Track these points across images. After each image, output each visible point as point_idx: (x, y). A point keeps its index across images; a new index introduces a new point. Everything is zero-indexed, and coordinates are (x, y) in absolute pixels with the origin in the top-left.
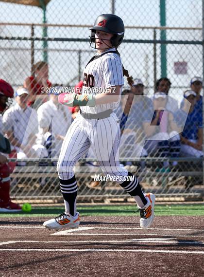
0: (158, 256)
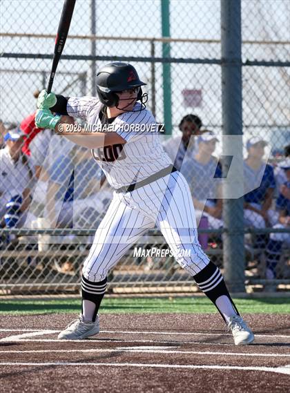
0: (152, 372)
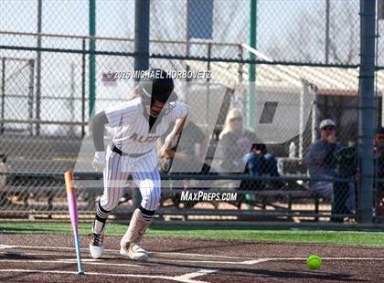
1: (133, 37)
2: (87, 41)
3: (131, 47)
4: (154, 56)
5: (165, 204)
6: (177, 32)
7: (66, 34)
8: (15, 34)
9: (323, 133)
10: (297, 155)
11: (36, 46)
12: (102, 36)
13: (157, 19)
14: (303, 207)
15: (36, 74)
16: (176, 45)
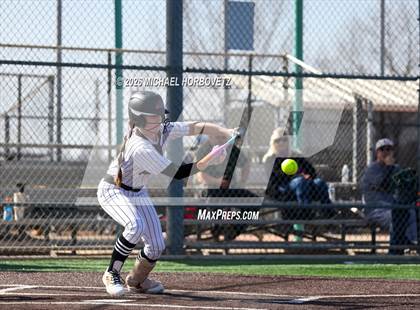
1: (164, 49)
2: (113, 54)
3: (162, 60)
4: (188, 70)
5: (203, 237)
6: (214, 43)
7: (89, 47)
8: (31, 47)
9: (379, 154)
10: (350, 179)
11: (55, 61)
12: (129, 48)
13: (190, 28)
14: (359, 238)
15: (56, 92)
16: (213, 57)
